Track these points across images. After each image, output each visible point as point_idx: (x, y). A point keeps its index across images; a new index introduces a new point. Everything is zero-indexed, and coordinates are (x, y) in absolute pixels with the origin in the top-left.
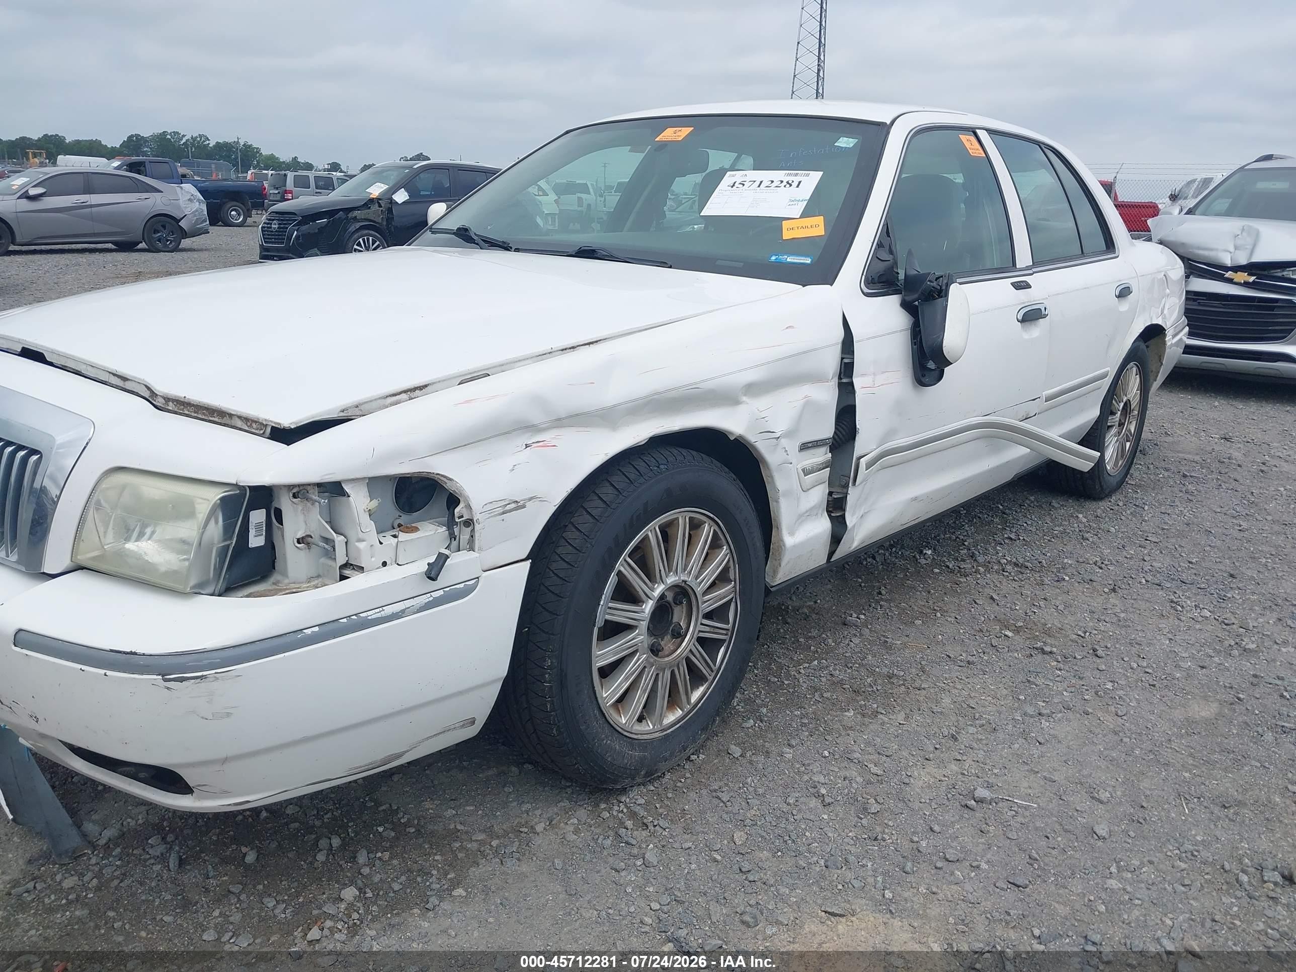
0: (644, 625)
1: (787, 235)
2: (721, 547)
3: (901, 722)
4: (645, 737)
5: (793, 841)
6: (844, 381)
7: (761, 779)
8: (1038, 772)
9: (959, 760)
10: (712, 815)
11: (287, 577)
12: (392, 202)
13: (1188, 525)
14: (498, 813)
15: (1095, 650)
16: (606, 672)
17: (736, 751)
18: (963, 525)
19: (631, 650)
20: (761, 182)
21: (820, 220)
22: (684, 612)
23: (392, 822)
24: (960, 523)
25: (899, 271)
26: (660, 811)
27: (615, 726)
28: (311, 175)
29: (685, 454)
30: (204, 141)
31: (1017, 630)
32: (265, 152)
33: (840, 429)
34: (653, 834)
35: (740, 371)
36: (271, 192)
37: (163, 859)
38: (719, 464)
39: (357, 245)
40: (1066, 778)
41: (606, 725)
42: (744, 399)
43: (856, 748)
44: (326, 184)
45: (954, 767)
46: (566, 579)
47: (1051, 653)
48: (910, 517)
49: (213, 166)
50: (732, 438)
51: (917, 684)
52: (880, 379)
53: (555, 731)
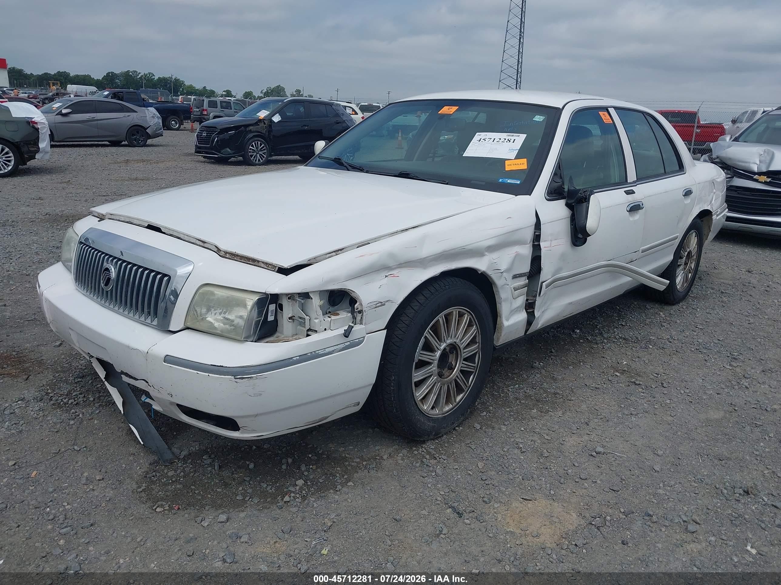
0: (436, 362)
1: (507, 168)
2: (473, 326)
3: (560, 416)
4: (435, 416)
5: (507, 468)
6: (536, 243)
7: (490, 439)
8: (628, 441)
9: (589, 434)
10: (467, 454)
11: (283, 334)
12: (271, 121)
13: (720, 320)
14: (365, 450)
15: (662, 384)
16: (419, 384)
17: (478, 426)
19: (430, 374)
20: (494, 139)
21: (525, 161)
22: (454, 357)
23: (315, 453)
24: (596, 316)
25: (565, 187)
26: (442, 452)
27: (422, 410)
28: (217, 99)
29: (457, 281)
30: (151, 77)
31: (622, 373)
32: (187, 83)
33: (534, 268)
34: (439, 462)
35: (485, 240)
36: (195, 110)
38: (473, 286)
39: (251, 146)
40: (642, 444)
41: (417, 409)
42: (486, 253)
43: (537, 427)
44: (227, 106)
45: (586, 438)
46: (402, 339)
47: (639, 384)
48: (567, 314)
49: (159, 93)
50: (480, 273)
51: (569, 398)
52: (554, 243)
53: (395, 410)
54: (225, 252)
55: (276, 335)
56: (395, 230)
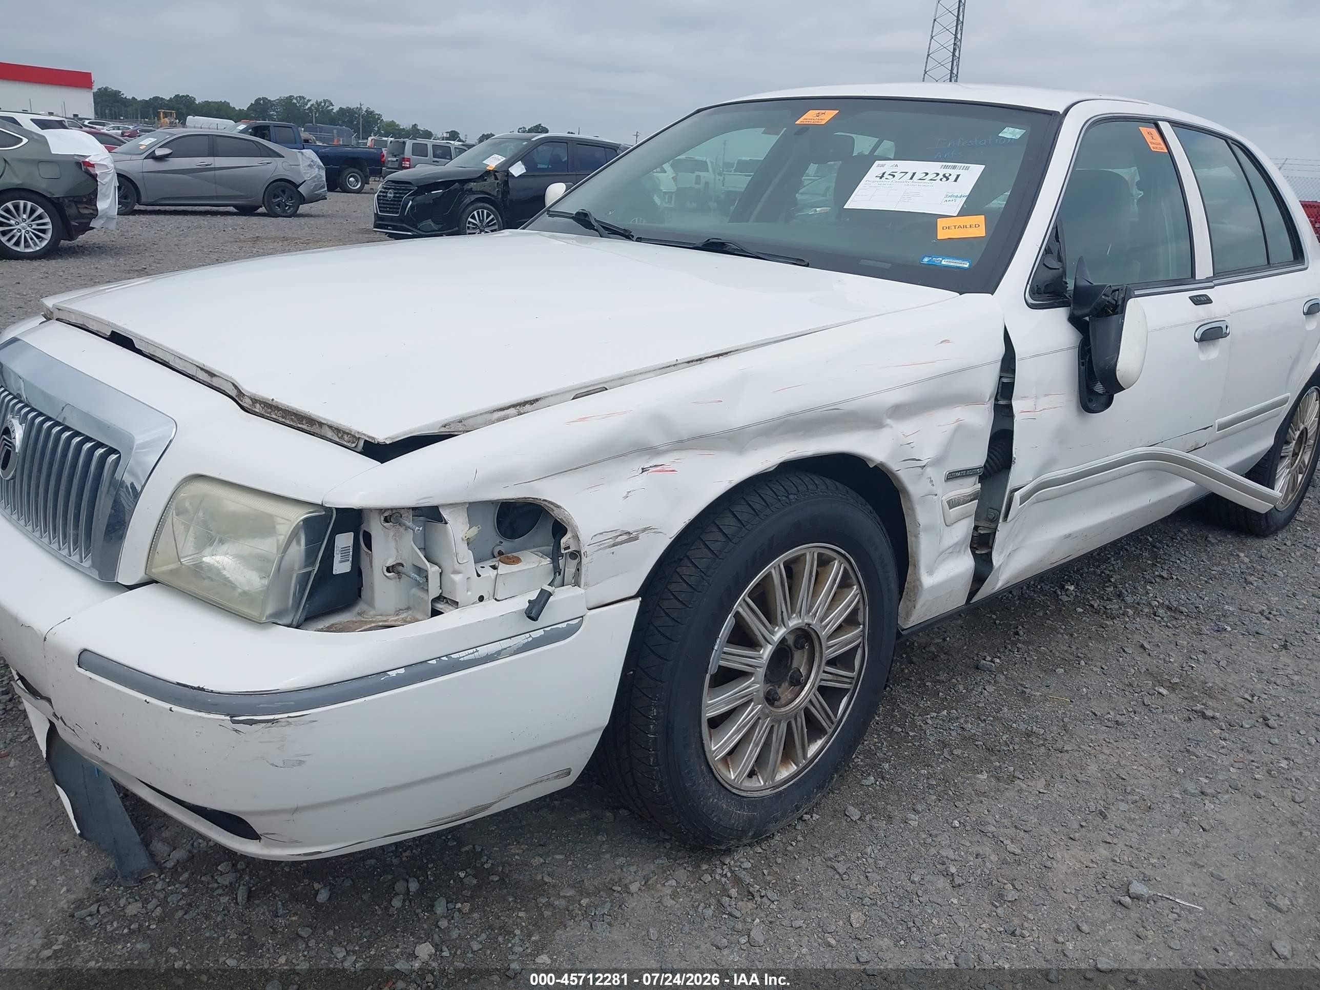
0: (761, 672)
1: (942, 235)
2: (850, 586)
3: (1041, 791)
4: (756, 794)
5: (918, 929)
6: (1001, 402)
7: (882, 849)
8: (1203, 866)
9: (1109, 843)
10: (827, 887)
11: (374, 608)
12: (509, 175)
14: (590, 866)
15: (1265, 719)
16: (716, 723)
17: (855, 813)
18: (1109, 558)
19: (745, 699)
20: (914, 174)
21: (981, 219)
22: (805, 657)
23: (475, 867)
24: (1106, 555)
25: (1068, 280)
26: (769, 878)
27: (723, 783)
28: (430, 143)
29: (817, 482)
30: (328, 107)
31: (1173, 687)
32: (386, 118)
33: (993, 457)
34: (759, 907)
35: (887, 390)
36: (389, 159)
37: (231, 889)
38: (854, 494)
39: (471, 218)
40: (1236, 876)
41: (713, 782)
42: (889, 421)
43: (990, 819)
44: (444, 153)
45: (1103, 851)
46: (679, 620)
47: (1213, 718)
48: (1059, 557)
49: (335, 131)
50: (871, 466)
51: (1059, 745)
52: (1043, 402)
53: (657, 788)
54: (251, 399)
55: (357, 609)
56: (671, 360)
